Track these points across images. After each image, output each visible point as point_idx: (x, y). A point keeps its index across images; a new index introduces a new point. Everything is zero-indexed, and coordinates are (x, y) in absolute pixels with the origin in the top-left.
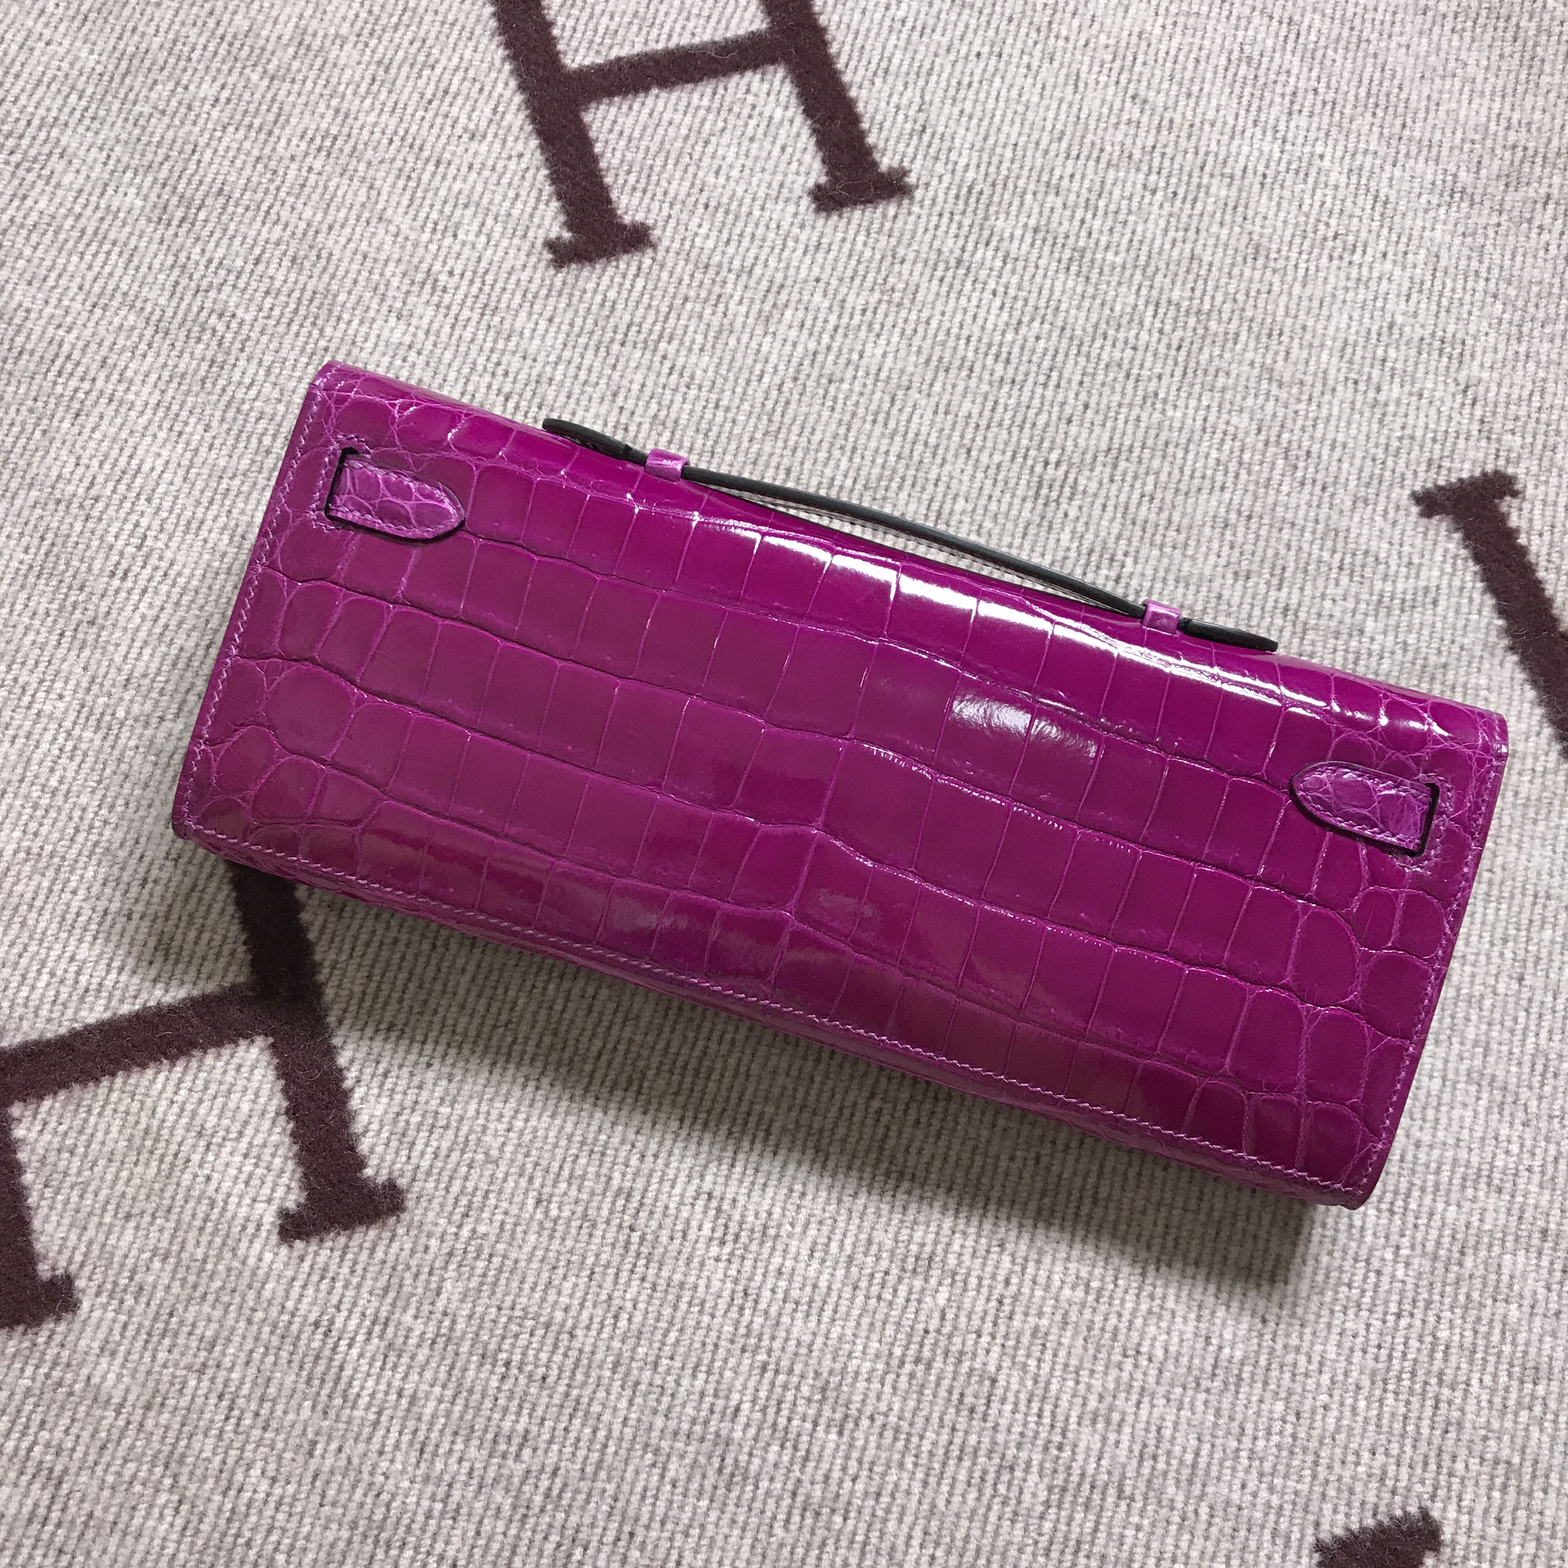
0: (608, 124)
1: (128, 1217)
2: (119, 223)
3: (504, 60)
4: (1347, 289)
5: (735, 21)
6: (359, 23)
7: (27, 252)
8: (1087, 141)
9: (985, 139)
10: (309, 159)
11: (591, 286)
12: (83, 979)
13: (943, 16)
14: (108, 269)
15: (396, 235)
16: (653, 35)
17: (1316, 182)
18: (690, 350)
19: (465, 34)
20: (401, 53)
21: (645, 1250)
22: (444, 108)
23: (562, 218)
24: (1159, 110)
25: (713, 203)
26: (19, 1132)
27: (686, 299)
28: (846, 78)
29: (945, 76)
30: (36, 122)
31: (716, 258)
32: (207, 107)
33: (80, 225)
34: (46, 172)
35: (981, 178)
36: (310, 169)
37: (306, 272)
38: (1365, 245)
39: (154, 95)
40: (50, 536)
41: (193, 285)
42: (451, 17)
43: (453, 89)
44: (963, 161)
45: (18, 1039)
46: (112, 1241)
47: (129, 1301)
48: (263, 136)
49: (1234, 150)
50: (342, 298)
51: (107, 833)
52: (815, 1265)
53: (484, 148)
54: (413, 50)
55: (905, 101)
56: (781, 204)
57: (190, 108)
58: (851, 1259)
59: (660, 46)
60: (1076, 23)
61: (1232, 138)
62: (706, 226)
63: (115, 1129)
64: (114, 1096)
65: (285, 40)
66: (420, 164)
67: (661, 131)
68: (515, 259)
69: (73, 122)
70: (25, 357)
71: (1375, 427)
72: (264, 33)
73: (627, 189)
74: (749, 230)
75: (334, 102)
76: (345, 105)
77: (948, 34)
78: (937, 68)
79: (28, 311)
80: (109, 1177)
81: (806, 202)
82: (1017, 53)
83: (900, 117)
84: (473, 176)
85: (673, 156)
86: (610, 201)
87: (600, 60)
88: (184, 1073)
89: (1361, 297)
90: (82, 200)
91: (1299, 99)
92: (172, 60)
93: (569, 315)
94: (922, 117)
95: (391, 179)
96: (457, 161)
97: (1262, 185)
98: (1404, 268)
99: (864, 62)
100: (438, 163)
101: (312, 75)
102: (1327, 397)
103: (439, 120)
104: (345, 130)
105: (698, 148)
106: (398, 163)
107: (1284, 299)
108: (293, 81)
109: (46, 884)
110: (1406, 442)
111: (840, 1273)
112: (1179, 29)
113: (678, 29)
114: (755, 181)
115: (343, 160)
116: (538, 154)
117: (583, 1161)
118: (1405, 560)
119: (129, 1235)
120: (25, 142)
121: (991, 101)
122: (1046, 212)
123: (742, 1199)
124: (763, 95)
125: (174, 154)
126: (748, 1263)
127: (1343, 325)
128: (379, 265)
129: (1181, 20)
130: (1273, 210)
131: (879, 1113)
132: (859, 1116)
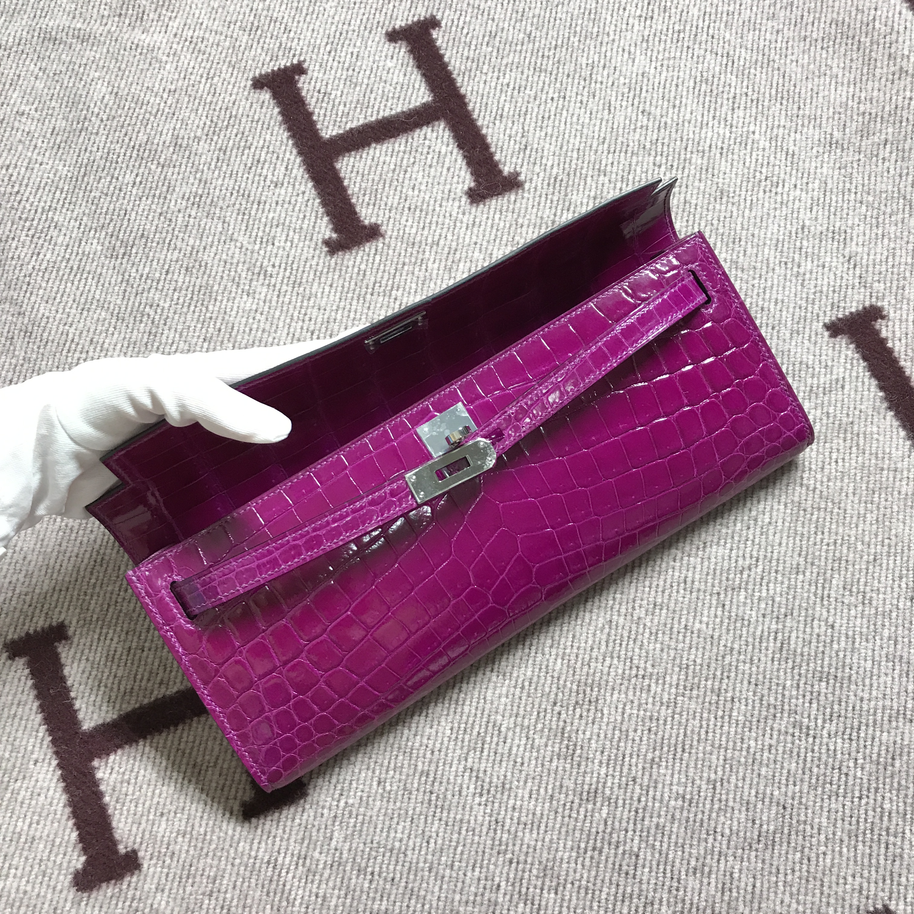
0: (350, 168)
1: (162, 814)
2: (90, 260)
3: (288, 138)
4: (775, 209)
5: (413, 98)
6: (206, 129)
7: (44, 285)
8: (619, 141)
9: (561, 148)
10: (188, 210)
11: (351, 263)
12: (122, 687)
13: (530, 79)
14: (87, 288)
15: (241, 248)
16: (369, 113)
17: (752, 149)
18: (409, 293)
19: (265, 126)
20: (231, 142)
21: (440, 803)
22: (259, 171)
23: (331, 226)
24: (658, 117)
25: (413, 207)
26: (99, 775)
27: (404, 264)
28: (479, 123)
29: (534, 114)
30: (40, 210)
31: (418, 239)
32: (130, 188)
33: (69, 265)
34: (48, 238)
35: (561, 171)
36: (190, 216)
37: (194, 276)
38: (784, 181)
39: (100, 185)
41: (134, 291)
42: (256, 118)
43: (262, 159)
44: (549, 164)
45: (93, 724)
46: (155, 829)
47: (168, 861)
48: (161, 201)
49: (703, 136)
50: (216, 288)
51: (125, 604)
52: (533, 802)
53: (283, 191)
54: (238, 139)
55: (513, 133)
56: (451, 202)
57: (120, 190)
58: (552, 796)
59: (374, 119)
60: (605, 73)
61: (701, 128)
62: (410, 220)
64: (147, 750)
65: (167, 144)
66: (249, 205)
67: (379, 168)
68: (308, 253)
69: (59, 207)
70: (50, 344)
71: (799, 288)
72: (156, 141)
73: (365, 204)
74: (435, 219)
75: (198, 176)
76: (204, 176)
77: (534, 90)
78: (530, 110)
79: (48, 318)
80: (149, 794)
81: (464, 199)
82: (574, 95)
83: (512, 142)
84: (279, 208)
85: (388, 182)
86: (356, 213)
87: (341, 132)
88: (182, 733)
89: (784, 213)
90: (69, 251)
91: (737, 100)
92: (108, 164)
93: (341, 282)
94: (524, 140)
95: (234, 215)
96: (269, 201)
97: (721, 154)
98: (807, 193)
99: (488, 112)
100: (259, 203)
101: (184, 161)
102: (770, 274)
103: (257, 178)
104: (206, 191)
105: (401, 176)
106: (237, 206)
107: (740, 219)
108: (174, 166)
110: (818, 295)
111: (547, 805)
112: (664, 68)
113: (382, 108)
114: (435, 190)
115: (207, 209)
116: (313, 191)
117: (401, 758)
118: (823, 364)
119: (163, 825)
120: (35, 223)
121: (562, 125)
122: (600, 186)
123: (489, 770)
124: (434, 140)
125: (115, 217)
126: (496, 805)
127: (775, 231)
128: (234, 266)
129: (665, 62)
130: (729, 167)
131: (559, 713)
132: (548, 716)
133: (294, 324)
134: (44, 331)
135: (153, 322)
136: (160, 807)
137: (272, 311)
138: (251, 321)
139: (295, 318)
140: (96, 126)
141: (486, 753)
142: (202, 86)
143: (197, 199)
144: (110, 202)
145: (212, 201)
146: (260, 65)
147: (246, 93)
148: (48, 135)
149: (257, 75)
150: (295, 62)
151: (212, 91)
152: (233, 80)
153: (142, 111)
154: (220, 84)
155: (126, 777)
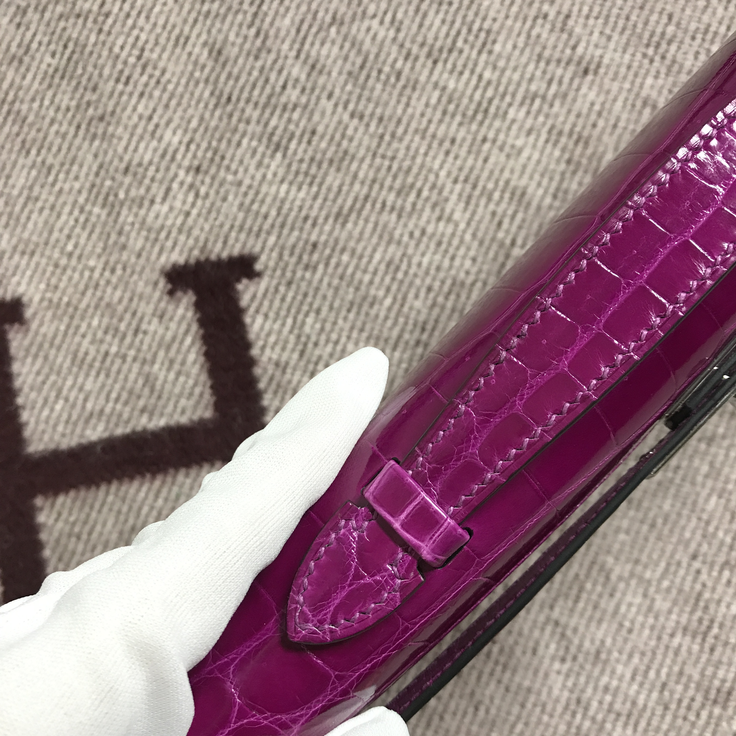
12: (89, 406)
21: (502, 659)
26: (41, 518)
40: (71, 45)
51: (109, 290)
52: (635, 687)
58: (664, 685)
63: (110, 524)
64: (111, 498)
88: (161, 486)
109: (62, 328)
111: (655, 695)
123: (581, 629)
126: (582, 679)
131: (698, 572)
132: (682, 572)
141: (581, 605)
155: (77, 529)
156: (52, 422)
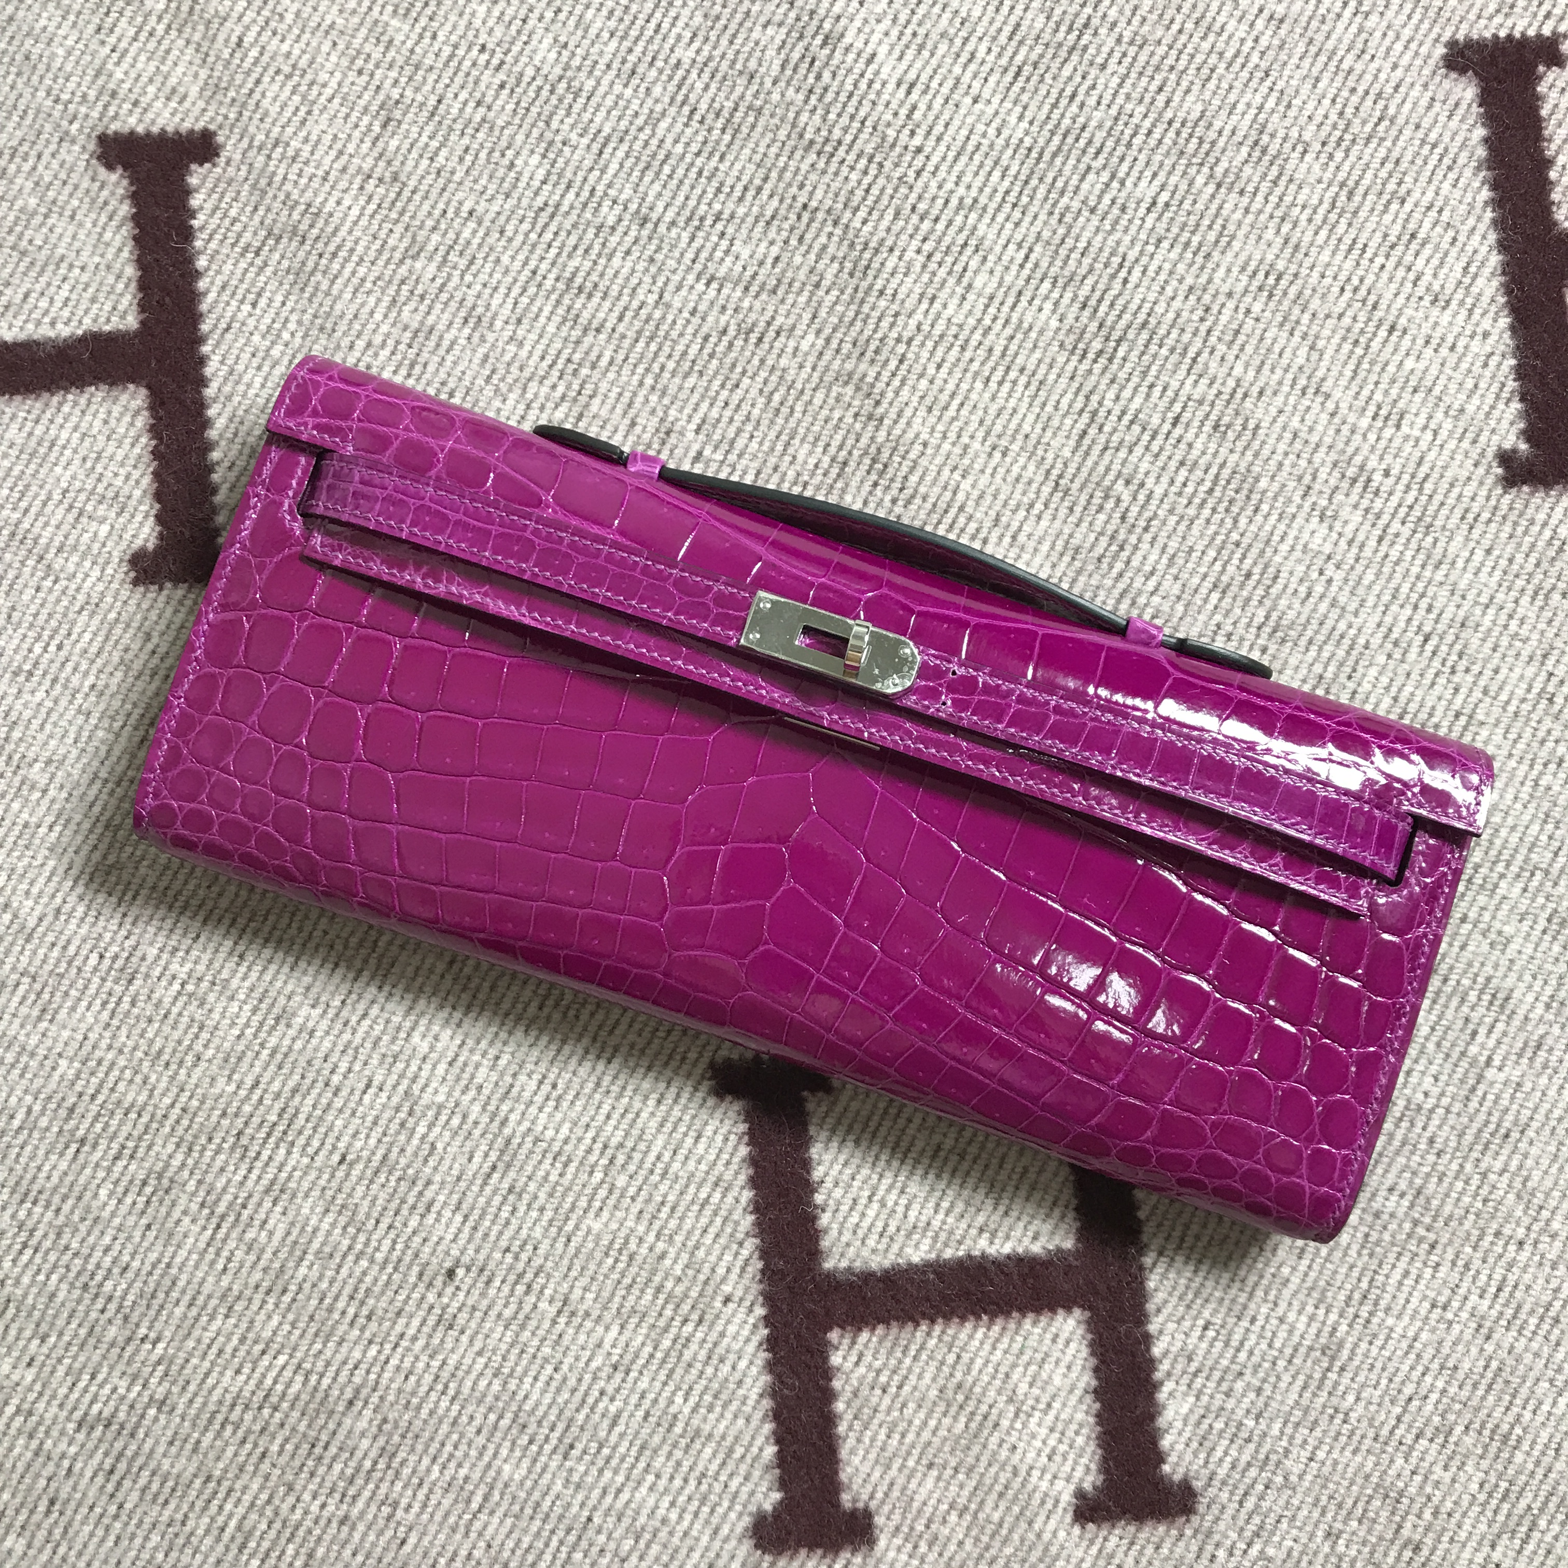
133: (1394, 608)
134: (912, 470)
135: (1123, 518)
136: (931, 1451)
137: (1359, 568)
138: (1315, 575)
139: (1402, 597)
140: (1106, 49)
142: (1341, 26)
143: (1271, 280)
144: (1098, 230)
145: (1299, 295)
146: (1472, 16)
147: (1426, 72)
148: (1003, 39)
149: (1460, 36)
150: (1547, 31)
151: (1360, 46)
152: (1407, 33)
153: (1206, 46)
154: (1378, 34)
156: (860, 1233)
